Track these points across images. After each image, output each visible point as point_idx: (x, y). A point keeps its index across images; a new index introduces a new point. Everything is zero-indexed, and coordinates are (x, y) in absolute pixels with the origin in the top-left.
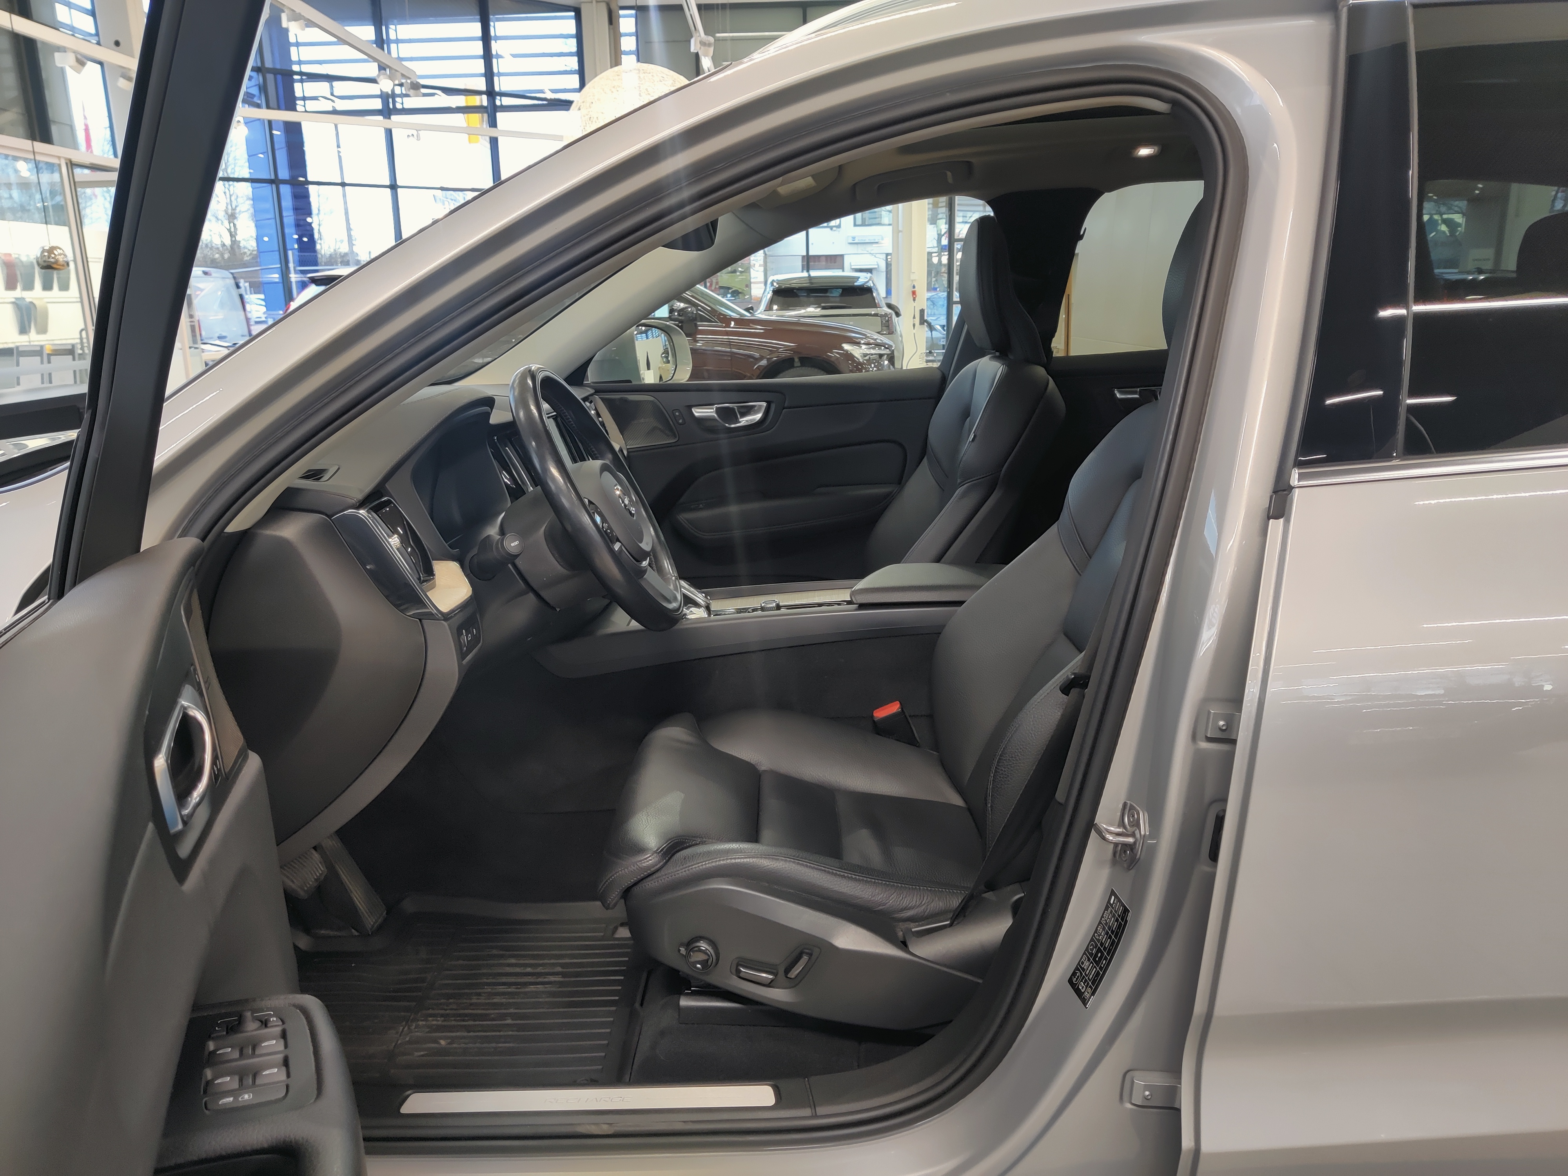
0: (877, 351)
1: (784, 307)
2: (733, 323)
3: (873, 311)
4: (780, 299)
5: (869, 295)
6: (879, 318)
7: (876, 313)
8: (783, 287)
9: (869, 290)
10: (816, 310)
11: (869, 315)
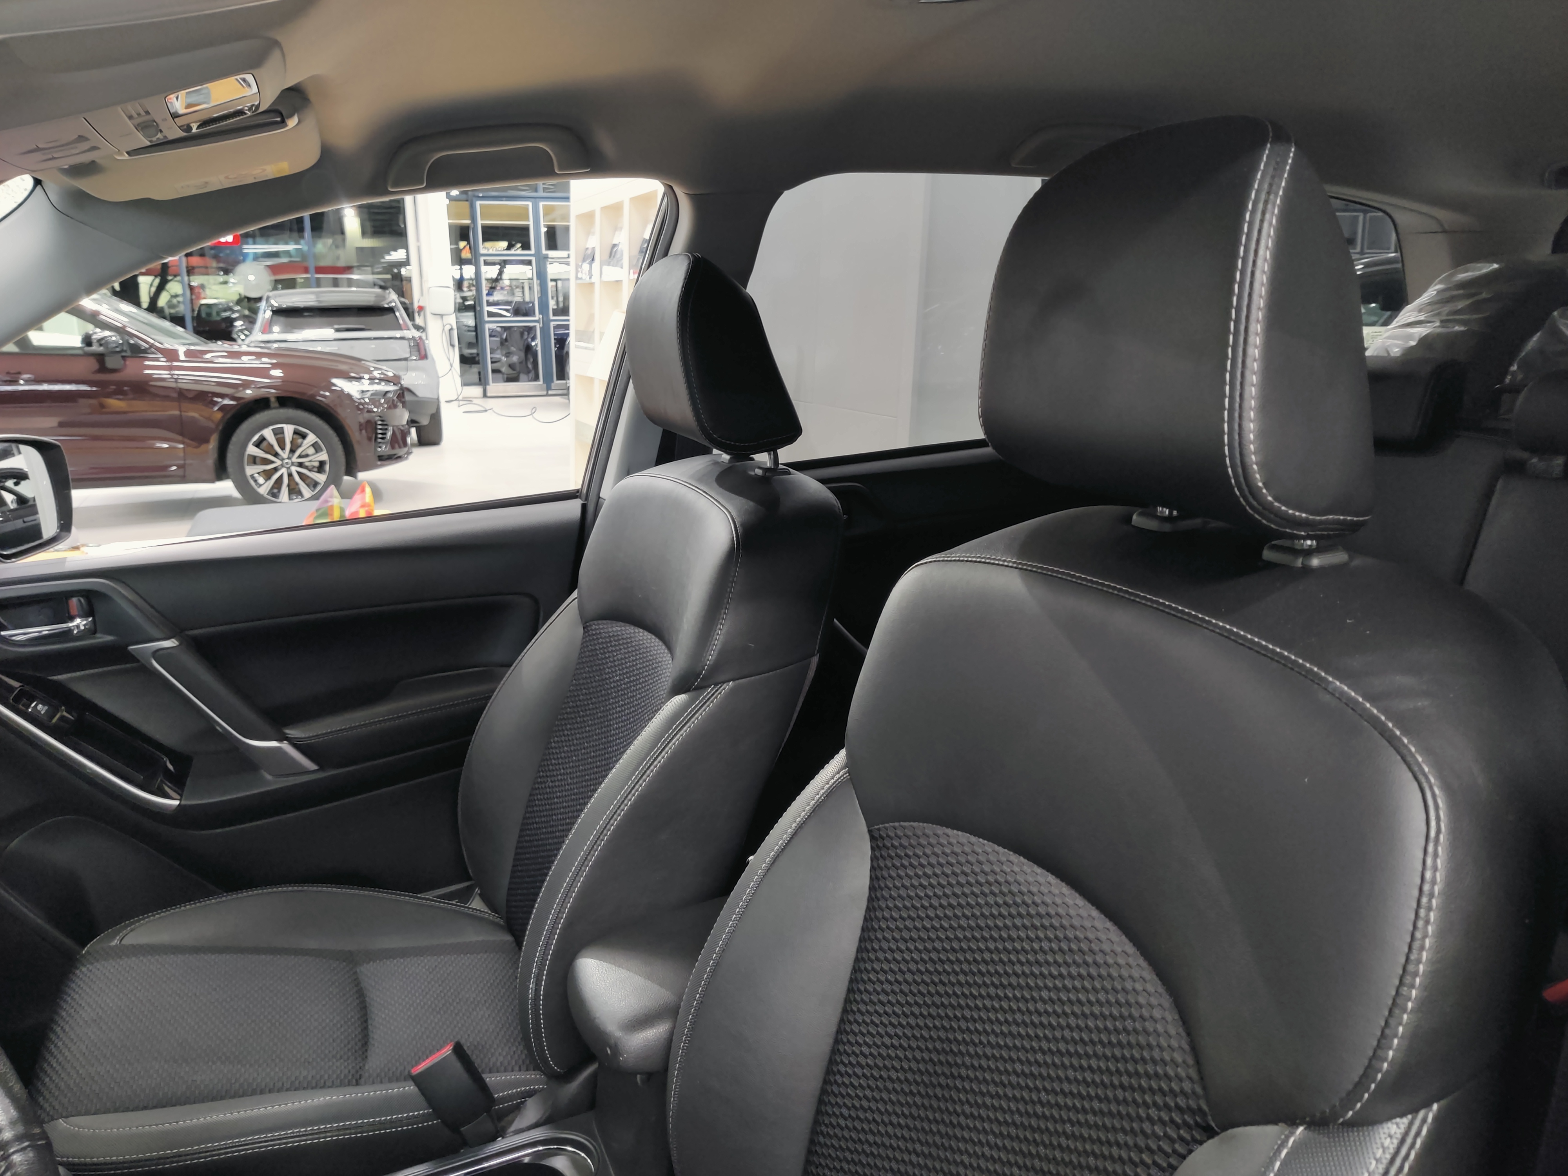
0: (382, 387)
1: (288, 329)
3: (398, 334)
4: (282, 319)
5: (392, 315)
6: (406, 342)
7: (402, 335)
8: (285, 306)
9: (391, 310)
10: (328, 333)
11: (396, 338)
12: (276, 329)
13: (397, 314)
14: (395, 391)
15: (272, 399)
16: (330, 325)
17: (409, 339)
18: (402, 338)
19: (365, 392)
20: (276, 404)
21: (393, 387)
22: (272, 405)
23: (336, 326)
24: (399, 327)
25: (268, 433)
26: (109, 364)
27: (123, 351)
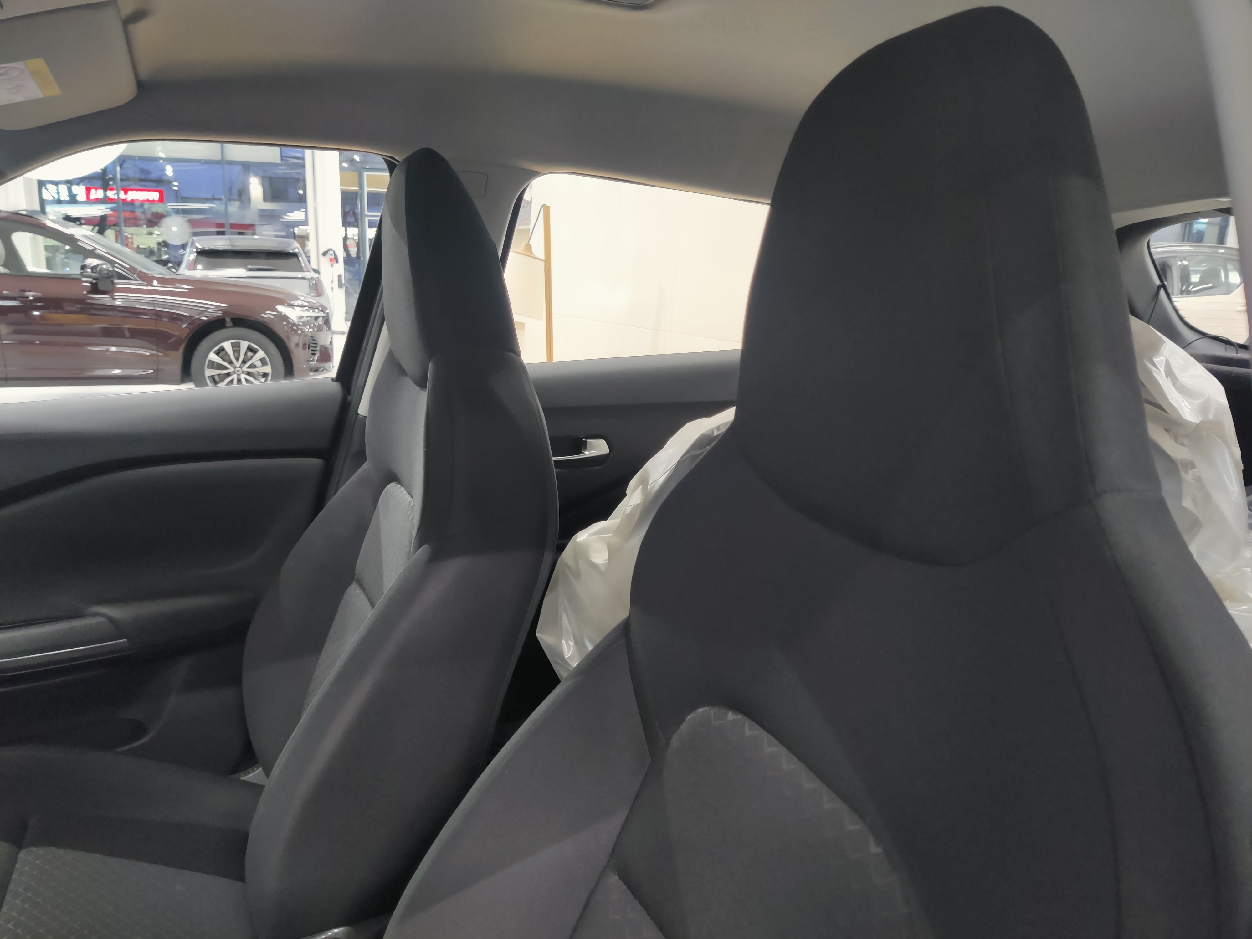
0: (311, 313)
1: (209, 267)
2: (155, 283)
4: (204, 259)
5: (295, 259)
6: (306, 282)
7: (303, 276)
8: (207, 248)
9: (295, 255)
10: (242, 271)
11: (298, 278)
12: (199, 267)
13: (300, 259)
14: (323, 317)
15: (228, 320)
16: (243, 266)
17: (308, 279)
18: (303, 278)
19: (301, 317)
20: (231, 324)
21: (321, 314)
22: (227, 325)
23: (249, 267)
24: (301, 269)
26: (101, 287)
27: (112, 277)
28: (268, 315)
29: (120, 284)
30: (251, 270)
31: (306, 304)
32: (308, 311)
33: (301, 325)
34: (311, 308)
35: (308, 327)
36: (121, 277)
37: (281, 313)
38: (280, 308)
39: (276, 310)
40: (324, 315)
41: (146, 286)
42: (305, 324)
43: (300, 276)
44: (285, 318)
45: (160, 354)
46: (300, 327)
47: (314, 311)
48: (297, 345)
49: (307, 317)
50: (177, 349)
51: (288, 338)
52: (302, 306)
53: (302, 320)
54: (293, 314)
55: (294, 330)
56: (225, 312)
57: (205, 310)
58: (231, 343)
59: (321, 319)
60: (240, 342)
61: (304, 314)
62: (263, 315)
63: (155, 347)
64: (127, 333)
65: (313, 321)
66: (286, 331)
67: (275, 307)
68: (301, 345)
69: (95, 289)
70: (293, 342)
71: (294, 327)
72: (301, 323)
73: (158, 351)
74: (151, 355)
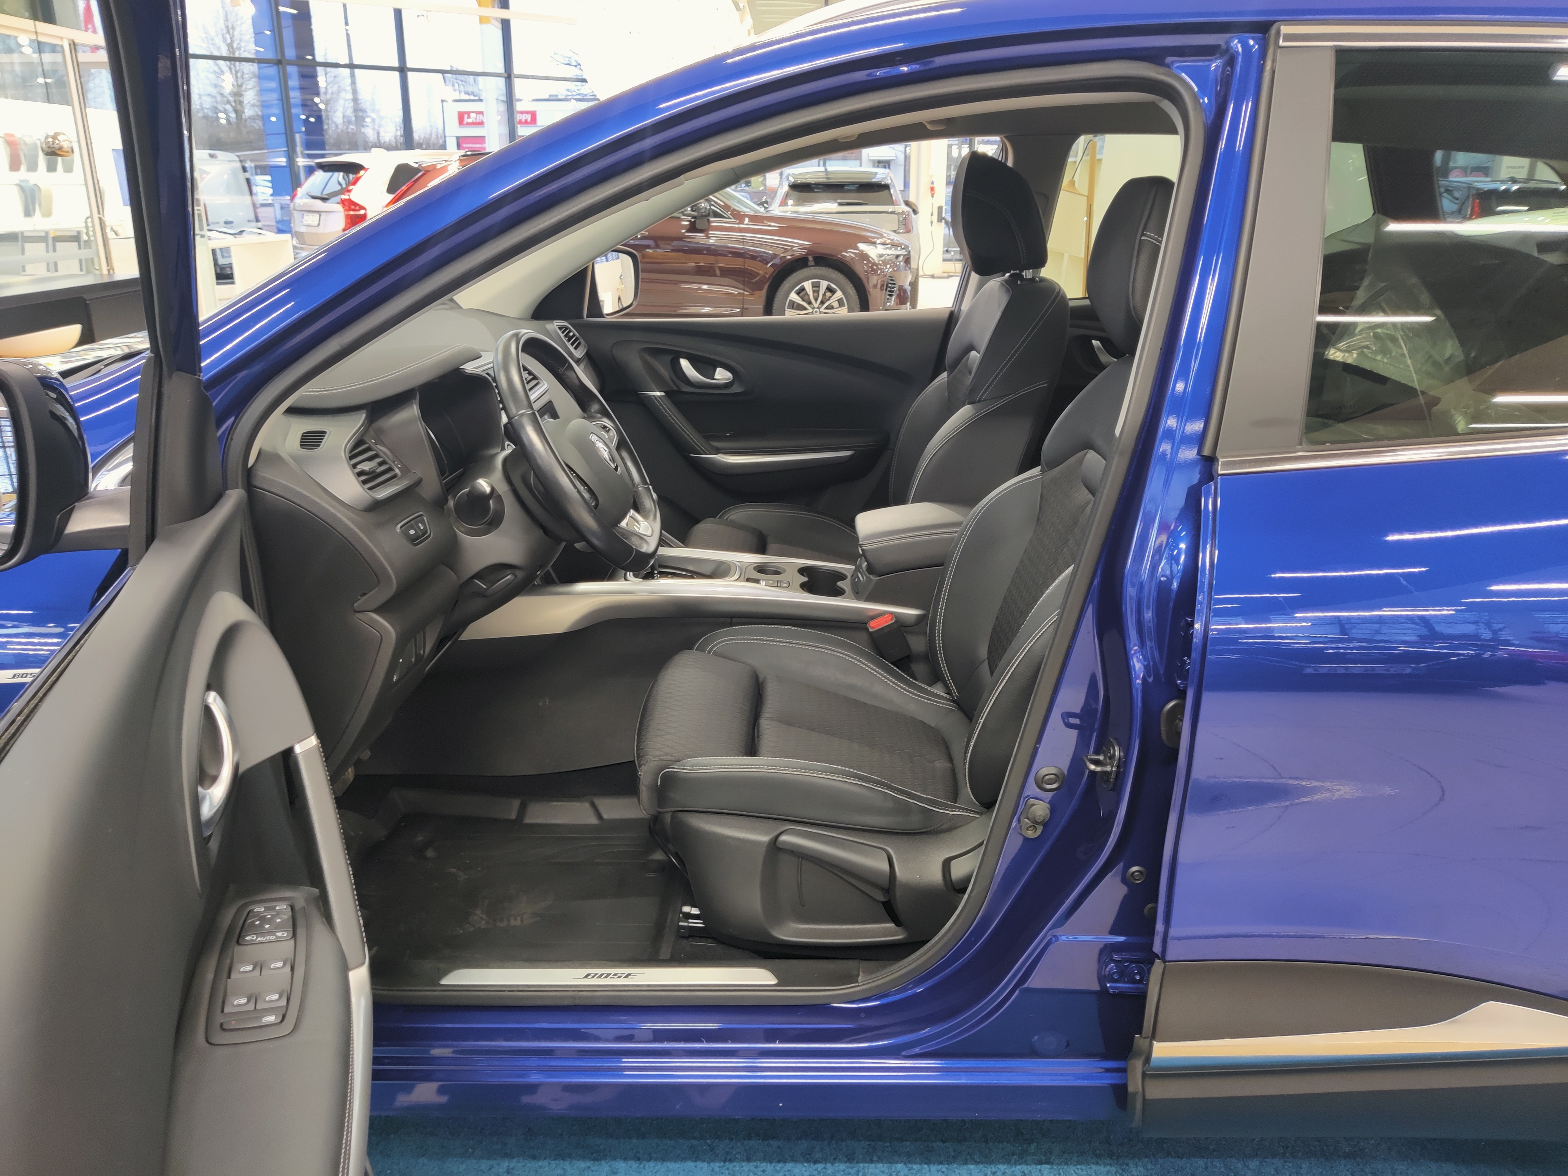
0: (893, 251)
1: (800, 202)
4: (796, 193)
5: (886, 191)
6: (896, 216)
7: (893, 210)
8: (799, 182)
9: (886, 187)
10: (832, 206)
11: (886, 212)
12: (790, 202)
13: (892, 191)
14: (904, 256)
15: (810, 258)
16: (834, 200)
17: (898, 214)
18: (893, 213)
19: (881, 256)
20: (813, 263)
21: (904, 252)
22: (810, 264)
23: (839, 201)
24: (891, 202)
25: (808, 285)
26: (698, 226)
27: (709, 215)
28: (849, 254)
29: (715, 222)
30: (840, 204)
31: (888, 241)
32: (890, 249)
33: (880, 265)
34: (894, 245)
35: (888, 266)
36: (716, 215)
37: (862, 251)
38: (862, 246)
39: (857, 248)
40: (906, 253)
41: (738, 224)
42: (885, 263)
43: (890, 210)
44: (864, 256)
45: (746, 293)
46: (879, 267)
47: (896, 249)
48: (875, 286)
49: (888, 255)
50: (761, 290)
51: (868, 278)
52: (884, 244)
53: (882, 259)
54: (873, 252)
55: (873, 270)
56: (810, 251)
57: (789, 248)
58: (812, 283)
59: (901, 258)
60: (820, 282)
61: (884, 252)
62: (844, 253)
63: (742, 286)
64: (718, 272)
65: (894, 260)
66: (866, 271)
67: (856, 245)
68: (879, 286)
69: (693, 228)
70: (873, 282)
71: (874, 268)
72: (881, 262)
73: (744, 290)
74: (739, 293)
